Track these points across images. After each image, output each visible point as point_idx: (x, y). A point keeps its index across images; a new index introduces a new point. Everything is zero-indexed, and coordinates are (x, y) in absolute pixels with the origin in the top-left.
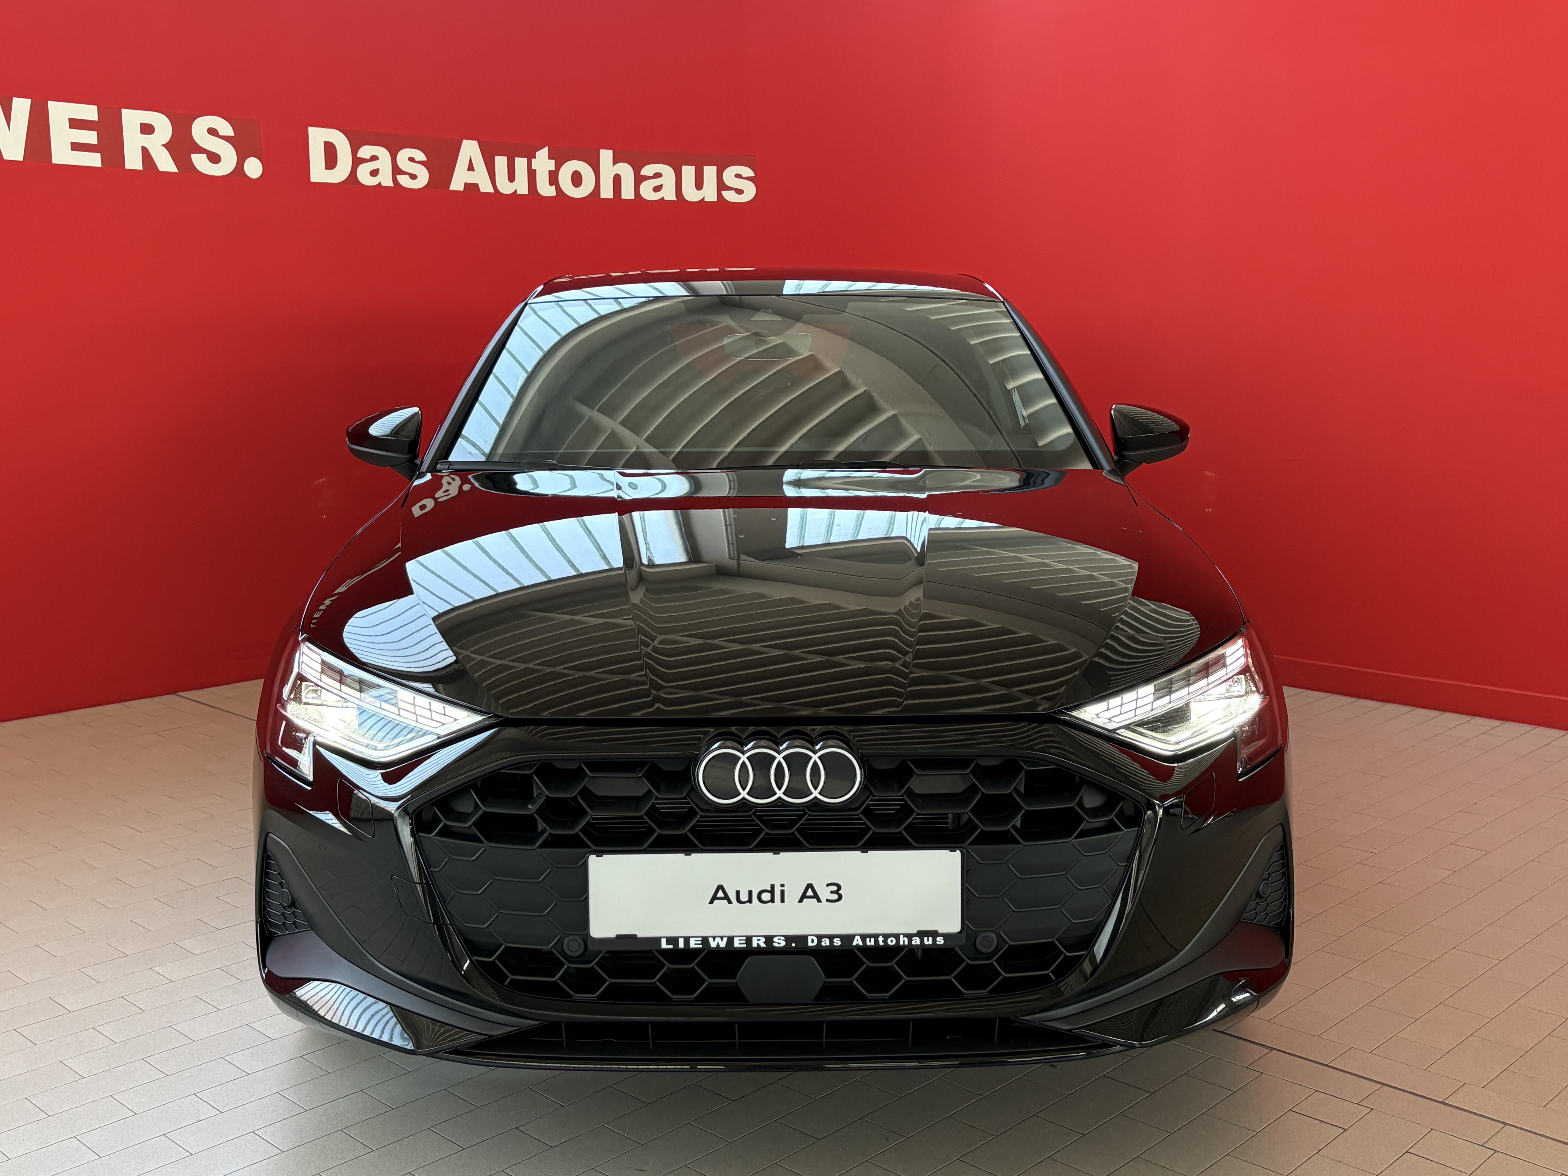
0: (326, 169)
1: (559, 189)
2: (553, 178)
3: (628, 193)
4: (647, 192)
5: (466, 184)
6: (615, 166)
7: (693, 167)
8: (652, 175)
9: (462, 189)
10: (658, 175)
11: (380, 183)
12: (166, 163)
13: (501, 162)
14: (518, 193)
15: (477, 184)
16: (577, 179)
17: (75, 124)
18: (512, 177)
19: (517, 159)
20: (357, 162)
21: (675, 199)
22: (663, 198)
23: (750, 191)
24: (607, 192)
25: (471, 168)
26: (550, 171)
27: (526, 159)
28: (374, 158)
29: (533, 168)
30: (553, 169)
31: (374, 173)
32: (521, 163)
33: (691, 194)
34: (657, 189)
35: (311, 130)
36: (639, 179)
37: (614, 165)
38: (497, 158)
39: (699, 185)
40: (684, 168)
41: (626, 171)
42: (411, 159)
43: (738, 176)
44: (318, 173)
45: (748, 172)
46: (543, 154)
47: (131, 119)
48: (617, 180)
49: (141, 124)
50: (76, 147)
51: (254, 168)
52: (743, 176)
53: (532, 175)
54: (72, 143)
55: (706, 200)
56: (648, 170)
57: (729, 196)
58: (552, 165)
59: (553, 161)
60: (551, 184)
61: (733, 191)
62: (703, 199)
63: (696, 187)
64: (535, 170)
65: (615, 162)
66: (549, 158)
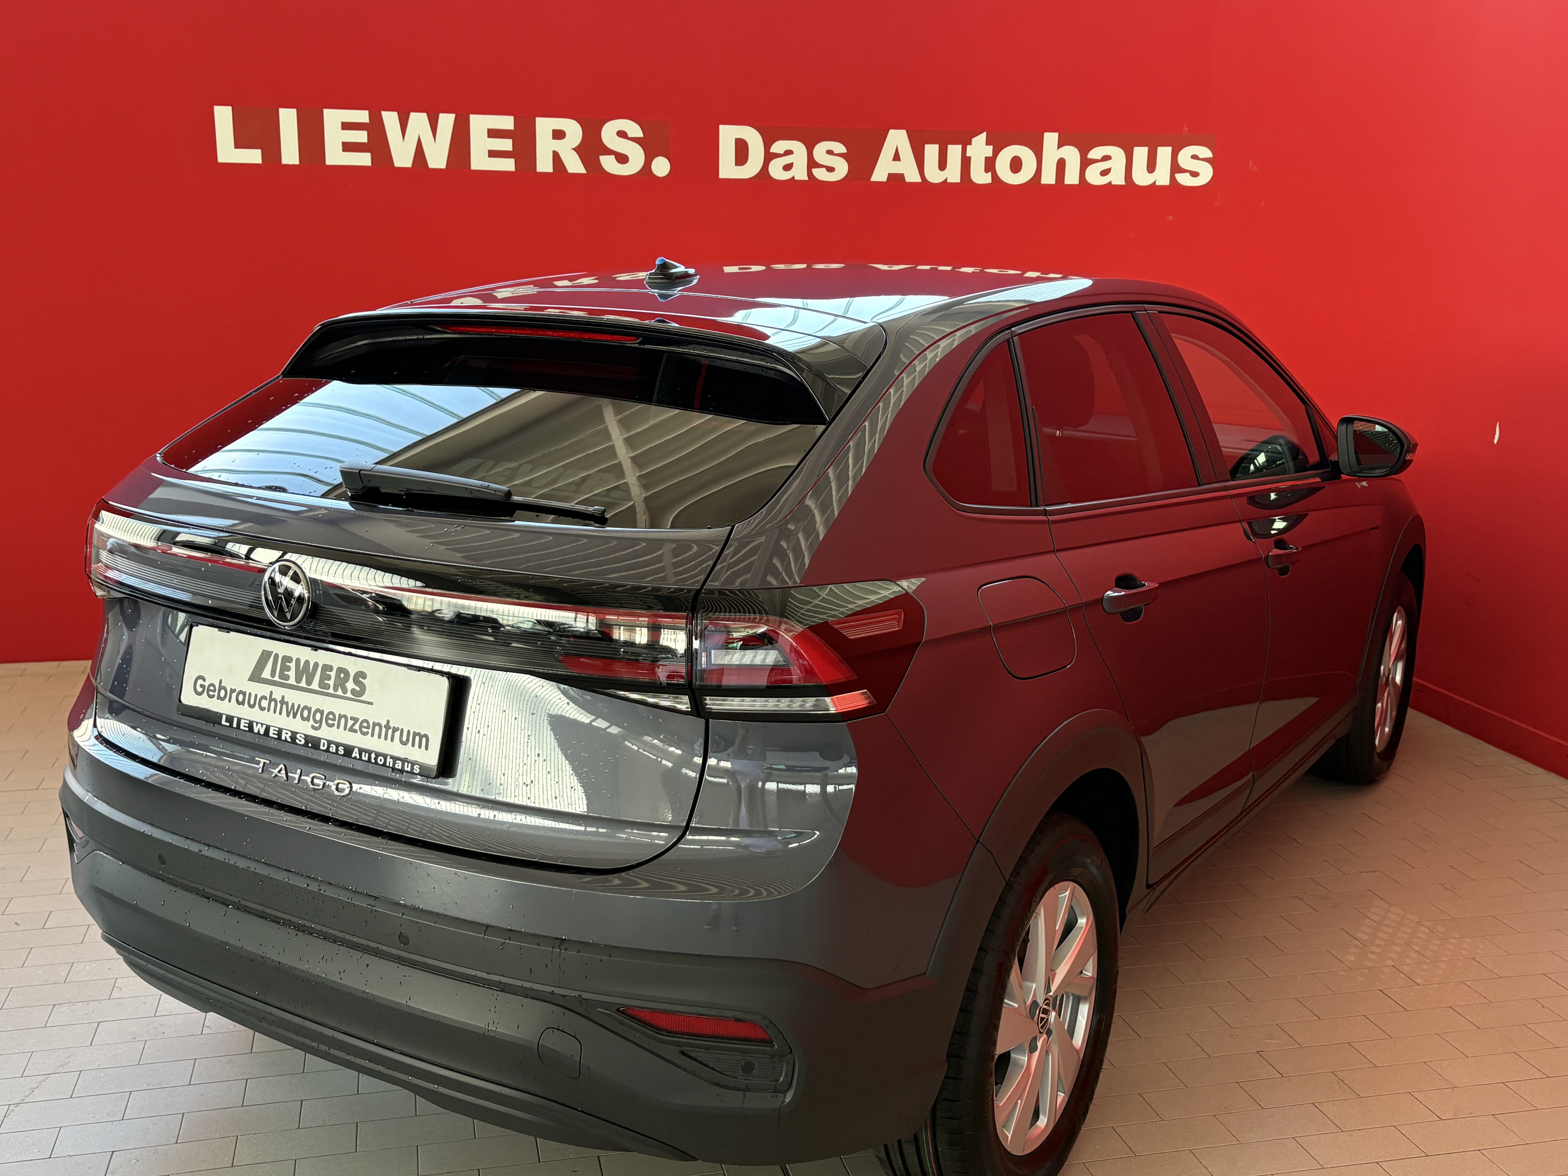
0: (736, 165)
1: (995, 176)
2: (990, 165)
3: (1072, 178)
4: (1094, 176)
5: (890, 175)
6: (1060, 149)
7: (1146, 149)
8: (1100, 158)
9: (884, 178)
10: (1106, 158)
11: (793, 177)
12: (575, 165)
13: (932, 150)
14: (949, 181)
15: (902, 175)
16: (1016, 165)
17: (493, 133)
18: (942, 165)
19: (950, 147)
20: (769, 157)
21: (1123, 183)
23: (1206, 173)
24: (1048, 178)
25: (897, 157)
26: (986, 158)
27: (959, 147)
28: (789, 152)
29: (968, 155)
30: (991, 155)
31: (788, 167)
32: (954, 151)
33: (1142, 178)
34: (1105, 173)
35: (722, 128)
36: (1085, 163)
38: (927, 147)
39: (1151, 166)
40: (1137, 150)
41: (1071, 154)
42: (830, 152)
43: (1194, 157)
44: (728, 169)
45: (1205, 152)
46: (980, 140)
47: (544, 126)
48: (1061, 164)
49: (554, 131)
50: (493, 154)
51: (661, 167)
52: (1200, 157)
53: (966, 162)
54: (489, 151)
55: (1157, 184)
56: (1096, 153)
57: (1184, 180)
58: (989, 151)
59: (991, 147)
60: (986, 171)
61: (1188, 174)
62: (1155, 182)
63: (1148, 170)
64: (970, 158)
65: (1060, 145)
66: (987, 145)
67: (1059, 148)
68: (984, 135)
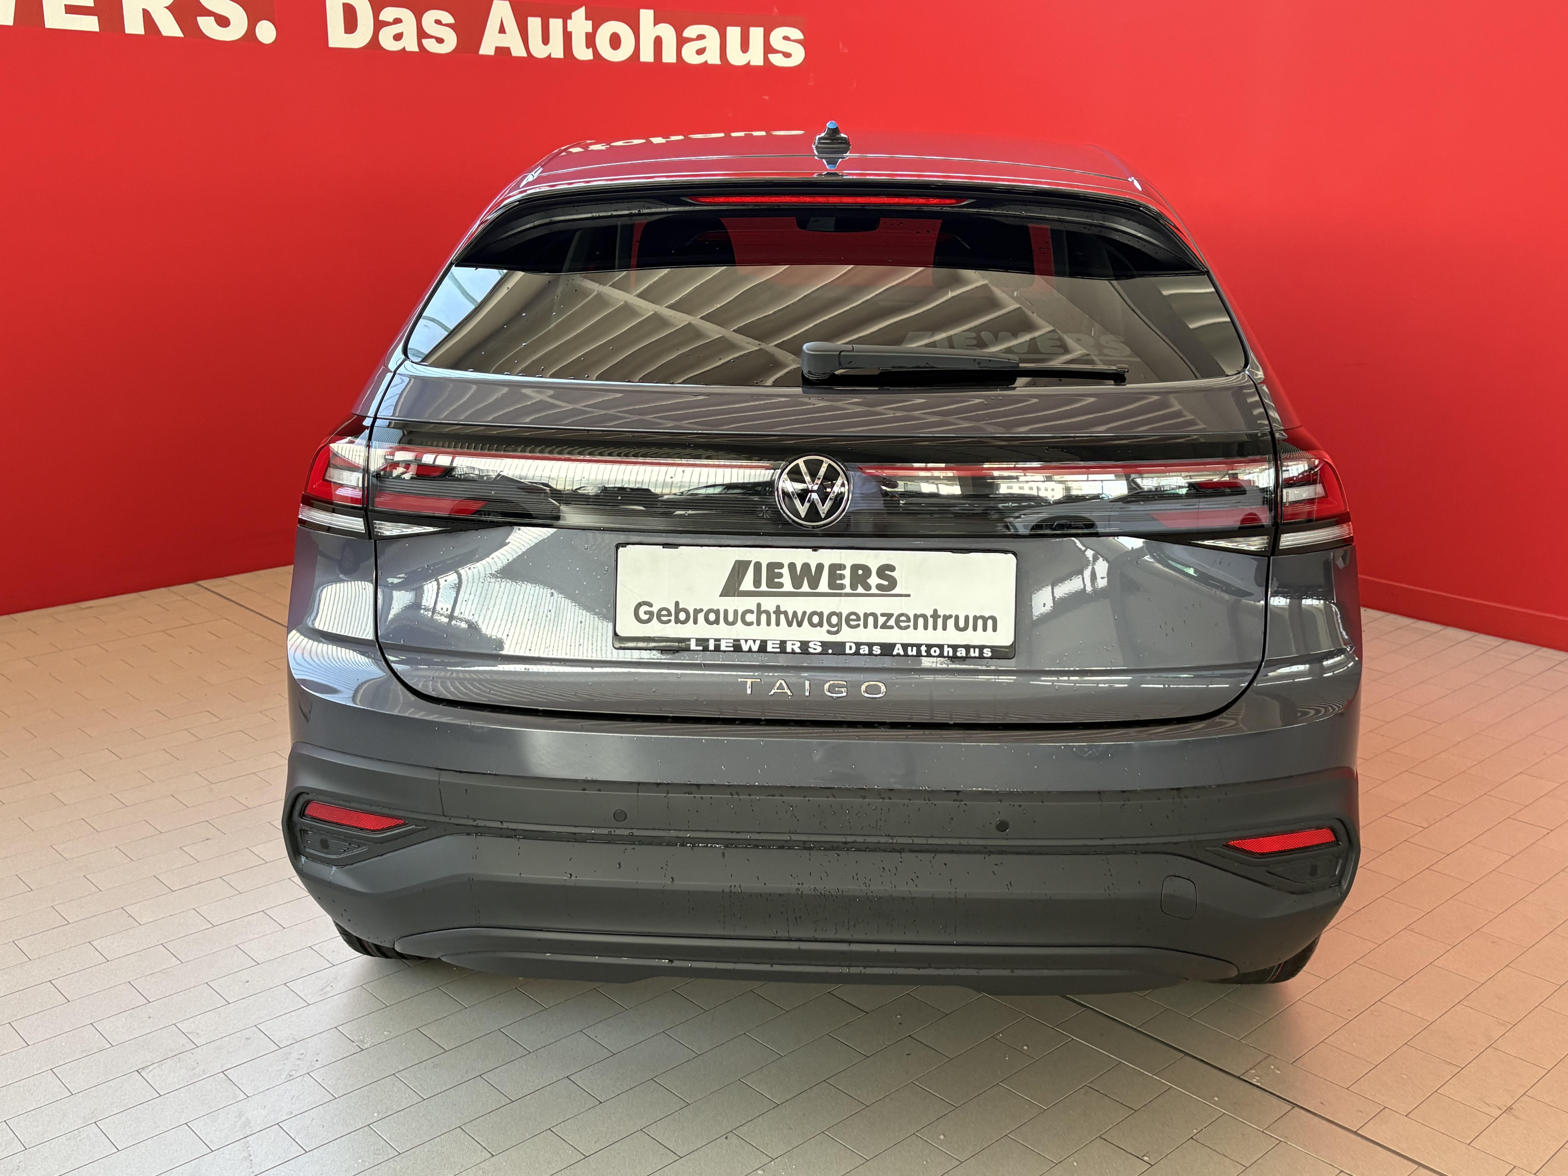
0: (345, 33)
1: (596, 53)
2: (591, 40)
3: (669, 56)
4: (690, 56)
5: (497, 48)
6: (656, 27)
7: (739, 29)
9: (493, 53)
10: (701, 37)
11: (405, 48)
12: (169, 27)
13: (534, 24)
14: (553, 56)
15: (509, 48)
16: (615, 41)
18: (546, 40)
19: (552, 21)
20: (379, 25)
21: (719, 62)
22: (706, 62)
23: (798, 54)
24: (647, 55)
25: (502, 30)
26: (587, 34)
27: (561, 20)
28: (397, 21)
29: (569, 30)
30: (591, 30)
31: (398, 37)
32: (556, 26)
33: (736, 58)
34: (700, 52)
36: (681, 42)
37: (654, 26)
38: (530, 20)
39: (745, 46)
40: (729, 29)
41: (667, 32)
42: (438, 22)
43: (785, 38)
44: (337, 38)
45: (796, 33)
46: (579, 14)
48: (658, 42)
51: (266, 32)
52: (791, 38)
55: (752, 64)
56: (691, 32)
57: (777, 60)
58: (588, 26)
59: (590, 22)
60: (588, 47)
61: (781, 55)
62: (749, 62)
63: (742, 50)
64: (571, 33)
65: (656, 24)
66: (587, 19)
67: (655, 25)
68: (583, 9)
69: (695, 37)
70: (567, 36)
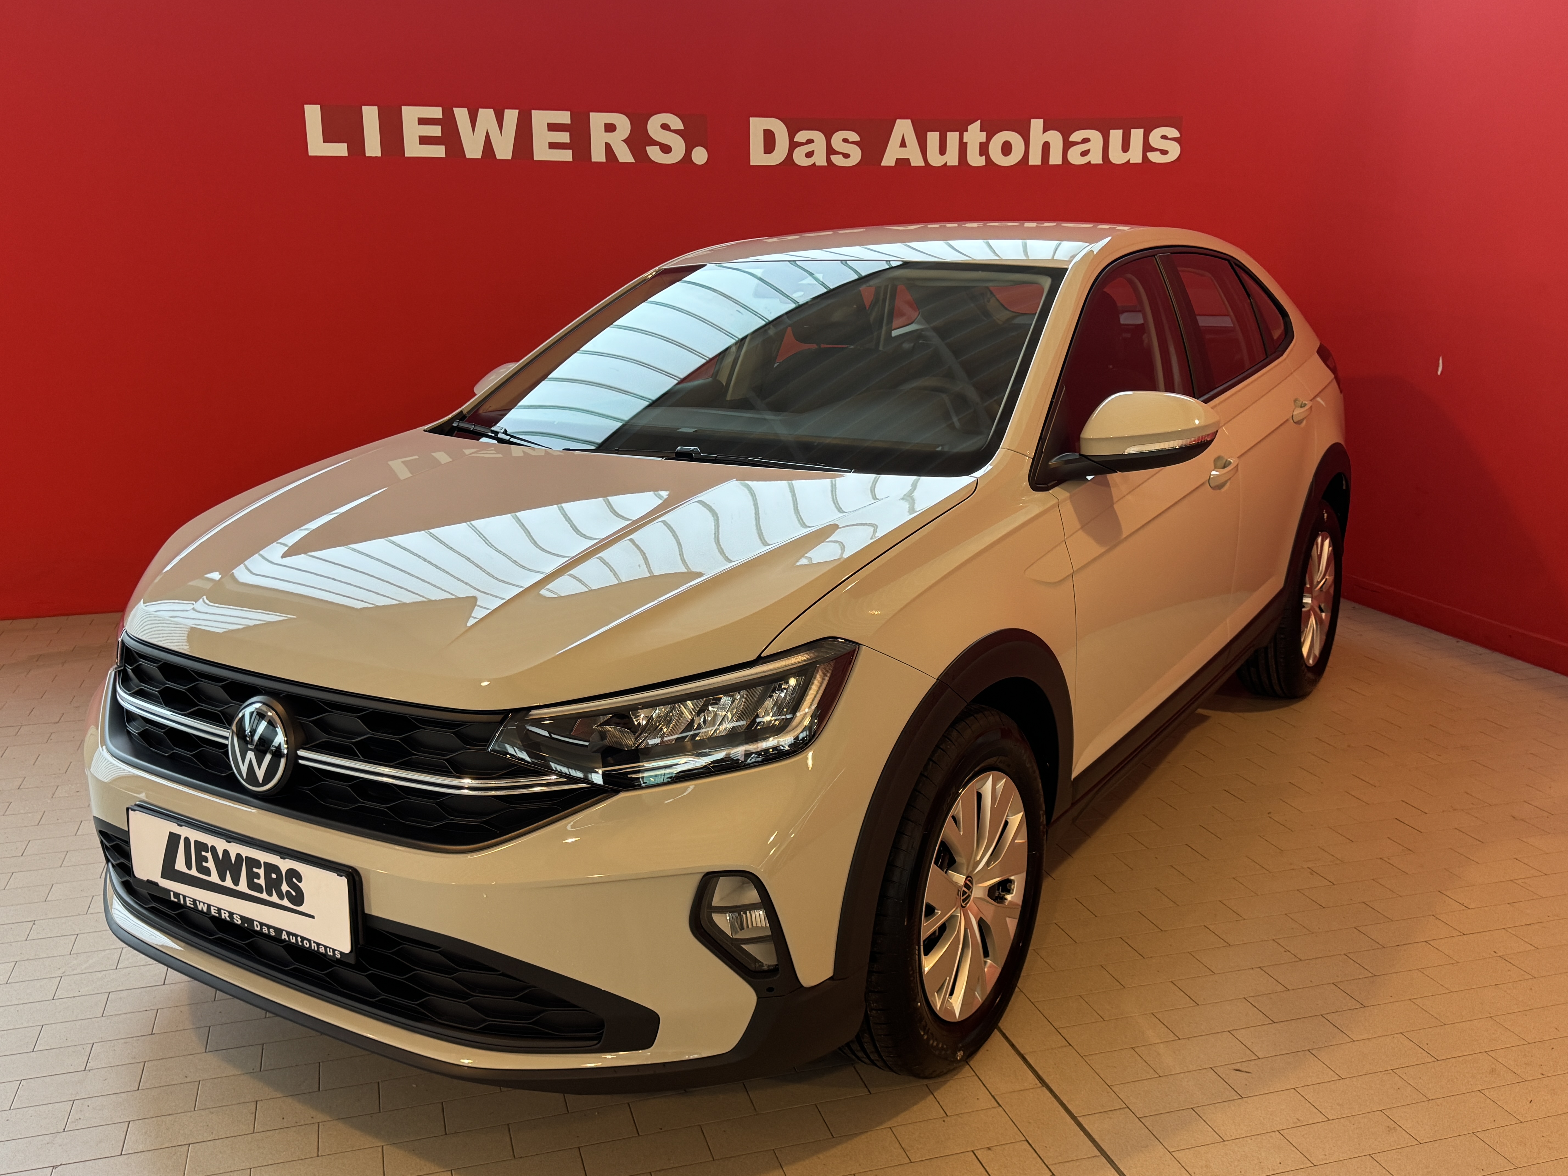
0: (765, 153)
1: (988, 159)
2: (984, 149)
3: (1056, 159)
4: (1075, 157)
5: (897, 159)
6: (1045, 134)
7: (1121, 131)
9: (893, 164)
10: (1086, 140)
11: (814, 163)
12: (624, 156)
13: (933, 137)
14: (948, 164)
15: (908, 160)
16: (1007, 148)
17: (552, 127)
18: (943, 150)
19: (949, 134)
20: (793, 145)
22: (1089, 162)
23: (1174, 151)
24: (1035, 159)
25: (903, 146)
26: (980, 143)
27: (958, 133)
28: (810, 141)
29: (965, 140)
30: (985, 141)
31: (809, 155)
33: (1117, 157)
34: (1085, 153)
35: (752, 120)
36: (1067, 145)
38: (929, 134)
39: (1126, 147)
40: (1113, 133)
42: (846, 141)
43: (1164, 137)
44: (757, 158)
45: (1173, 132)
46: (975, 127)
47: (598, 120)
48: (1046, 147)
49: (605, 124)
50: (553, 146)
51: (700, 156)
52: (1170, 137)
54: (549, 143)
55: (1131, 162)
56: (1076, 136)
57: (1154, 157)
58: (983, 136)
59: (985, 133)
60: (981, 155)
61: (1158, 152)
62: (1129, 160)
63: (1122, 150)
64: (966, 143)
65: (1045, 130)
66: (981, 131)
69: (1080, 140)
70: (963, 147)
